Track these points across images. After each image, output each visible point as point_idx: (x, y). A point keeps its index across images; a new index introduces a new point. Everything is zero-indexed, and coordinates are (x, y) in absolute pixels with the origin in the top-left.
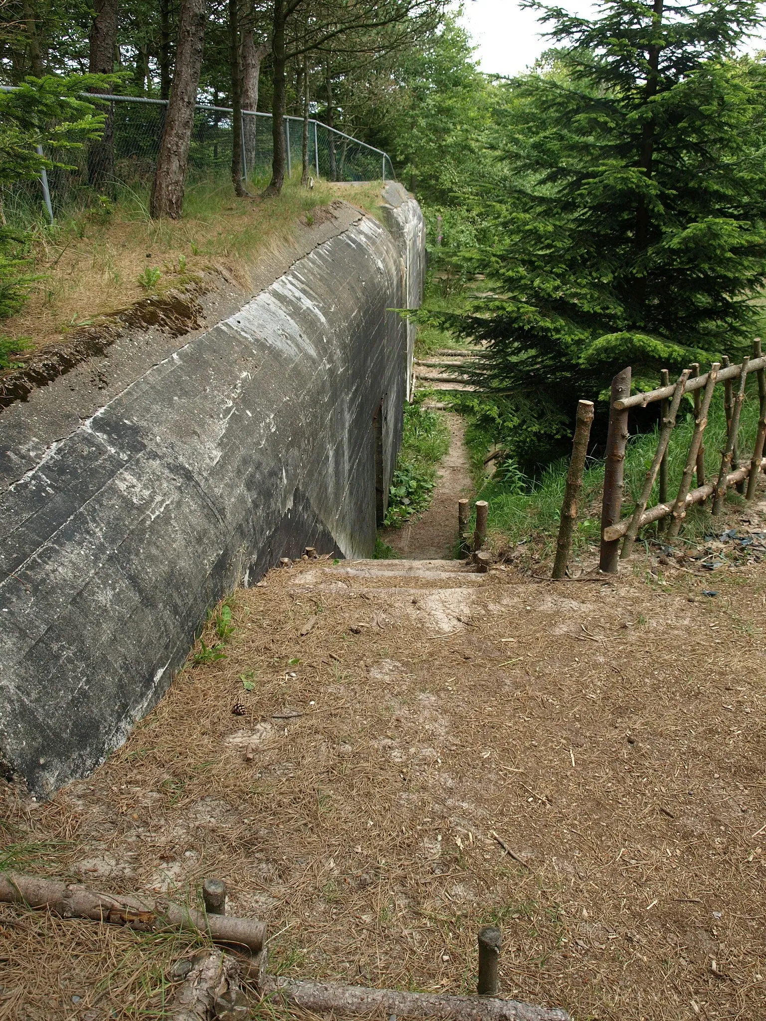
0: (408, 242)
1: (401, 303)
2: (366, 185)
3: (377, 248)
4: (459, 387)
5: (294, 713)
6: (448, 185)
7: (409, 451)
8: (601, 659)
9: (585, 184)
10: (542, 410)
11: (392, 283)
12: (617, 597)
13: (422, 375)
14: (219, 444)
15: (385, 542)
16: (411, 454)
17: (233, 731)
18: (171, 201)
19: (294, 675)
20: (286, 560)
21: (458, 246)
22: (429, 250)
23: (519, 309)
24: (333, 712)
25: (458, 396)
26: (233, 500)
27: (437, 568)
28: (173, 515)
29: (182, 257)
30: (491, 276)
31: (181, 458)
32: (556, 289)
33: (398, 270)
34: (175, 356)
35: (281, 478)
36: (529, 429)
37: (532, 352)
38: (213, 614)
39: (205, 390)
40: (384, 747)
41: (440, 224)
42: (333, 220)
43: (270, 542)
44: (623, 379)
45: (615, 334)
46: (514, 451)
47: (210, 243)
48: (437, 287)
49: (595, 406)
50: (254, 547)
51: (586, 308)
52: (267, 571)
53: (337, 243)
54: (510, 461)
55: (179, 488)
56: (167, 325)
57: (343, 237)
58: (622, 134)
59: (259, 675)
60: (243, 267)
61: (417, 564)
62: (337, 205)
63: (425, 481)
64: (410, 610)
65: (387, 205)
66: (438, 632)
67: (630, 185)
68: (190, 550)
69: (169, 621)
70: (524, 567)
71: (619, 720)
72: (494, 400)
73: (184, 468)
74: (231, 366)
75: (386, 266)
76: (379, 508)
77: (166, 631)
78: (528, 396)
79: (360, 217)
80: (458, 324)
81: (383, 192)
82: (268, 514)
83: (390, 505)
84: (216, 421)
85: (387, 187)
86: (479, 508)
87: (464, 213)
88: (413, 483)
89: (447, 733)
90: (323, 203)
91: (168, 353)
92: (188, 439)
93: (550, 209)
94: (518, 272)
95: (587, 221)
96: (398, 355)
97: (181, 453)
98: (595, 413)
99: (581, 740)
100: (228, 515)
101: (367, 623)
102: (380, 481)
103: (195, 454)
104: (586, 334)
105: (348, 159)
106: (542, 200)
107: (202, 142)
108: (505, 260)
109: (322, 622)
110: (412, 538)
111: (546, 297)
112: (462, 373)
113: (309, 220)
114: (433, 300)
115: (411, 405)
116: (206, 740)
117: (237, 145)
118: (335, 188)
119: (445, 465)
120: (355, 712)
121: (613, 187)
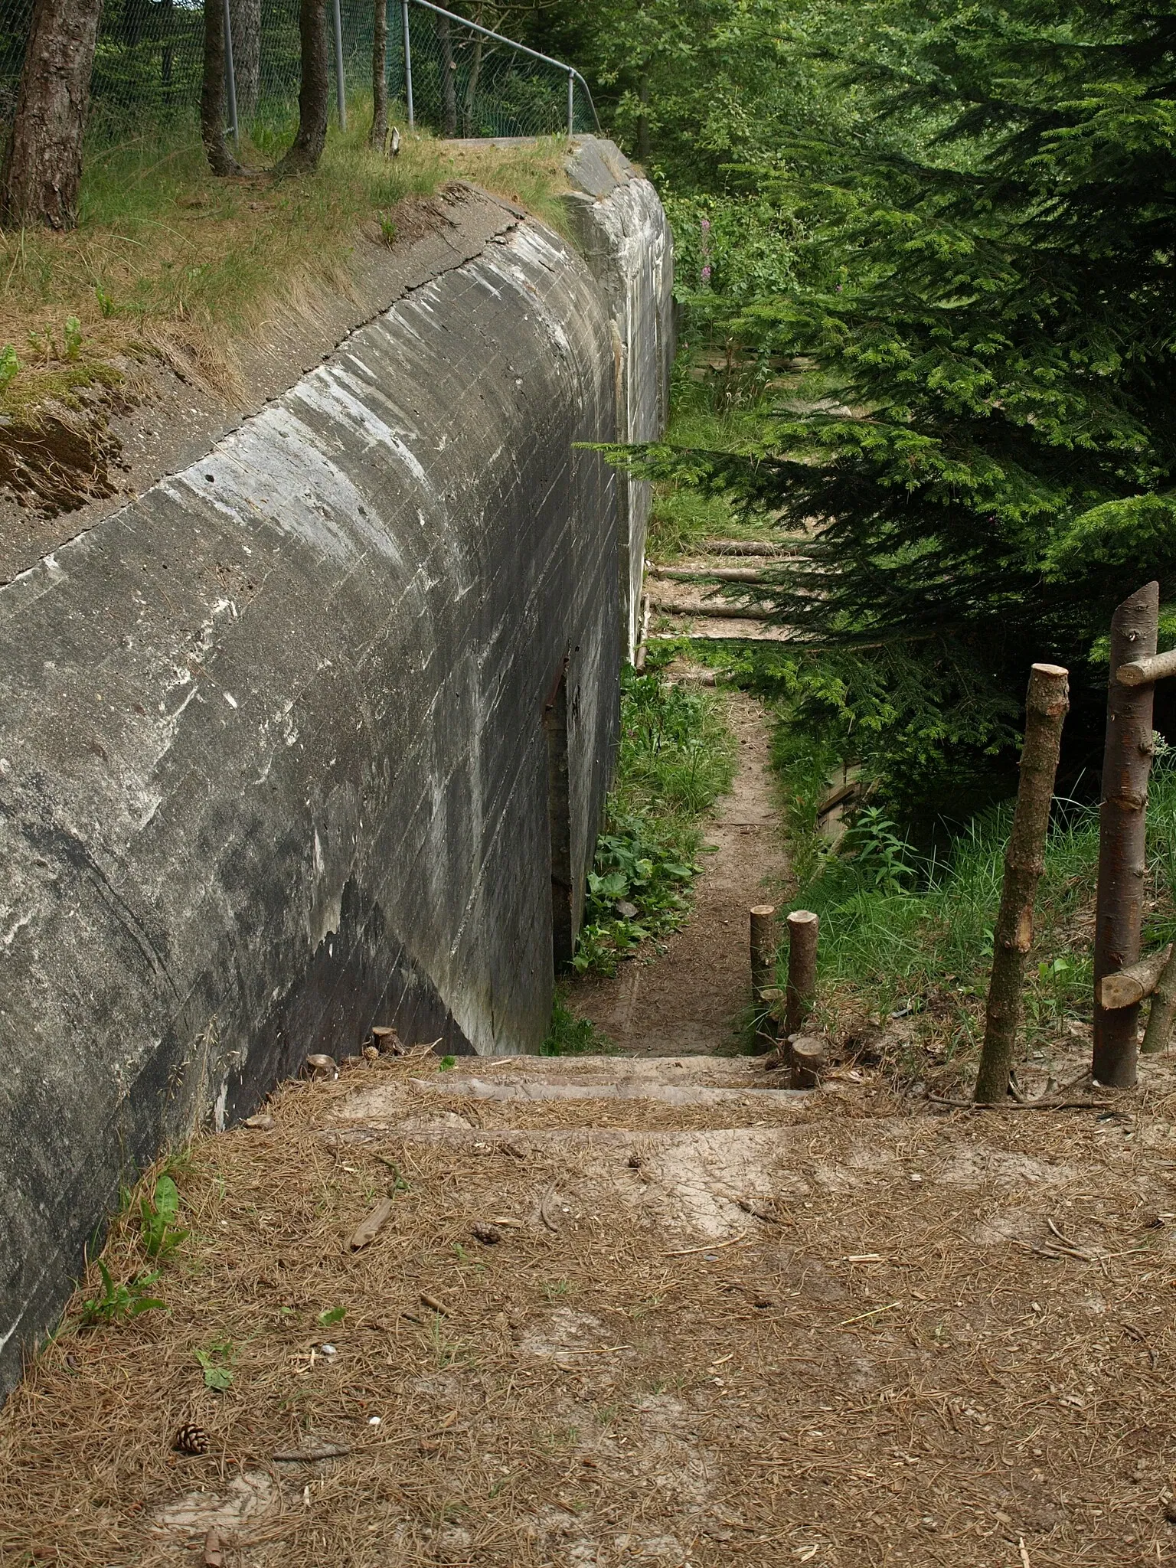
0: (628, 281)
1: (612, 429)
2: (528, 145)
3: (553, 298)
4: (753, 631)
5: (330, 1449)
6: (722, 141)
7: (636, 787)
8: (1098, 1307)
9: (1051, 140)
10: (954, 686)
11: (589, 382)
12: (1135, 1148)
13: (666, 601)
14: (155, 777)
15: (576, 1011)
16: (641, 794)
17: (174, 1495)
18: (49, 187)
19: (330, 1349)
20: (321, 1059)
21: (752, 289)
22: (681, 300)
23: (892, 441)
24: (426, 1445)
25: (748, 653)
26: (188, 913)
27: (693, 1078)
28: (36, 953)
29: (72, 322)
30: (825, 361)
31: (59, 812)
32: (984, 392)
33: (605, 347)
34: (50, 562)
35: (310, 859)
36: (922, 733)
37: (930, 544)
38: (135, 1197)
39: (123, 644)
40: (552, 1535)
41: (706, 236)
42: (445, 230)
43: (281, 1017)
44: (1139, 611)
45: (1127, 501)
46: (887, 785)
47: (143, 287)
48: (701, 391)
49: (1071, 679)
50: (241, 1028)
51: (1056, 438)
52: (273, 1088)
53: (455, 285)
54: (874, 812)
55: (54, 886)
56: (32, 486)
57: (470, 271)
58: (1138, 18)
59: (245, 1352)
60: (222, 344)
61: (645, 1066)
62: (456, 193)
63: (674, 860)
64: (625, 1184)
65: (578, 194)
66: (692, 1239)
67: (1157, 142)
68: (77, 1037)
69: (20, 1218)
70: (907, 1075)
71: (1143, 1463)
72: (835, 663)
73: (66, 837)
74: (187, 584)
75: (575, 340)
76: (561, 928)
77: (13, 1242)
78: (918, 652)
79: (512, 222)
80: (745, 479)
81: (568, 162)
82: (276, 947)
83: (588, 919)
84: (149, 719)
85: (578, 151)
86: (796, 929)
87: (766, 211)
88: (645, 866)
89: (711, 1496)
90: (421, 188)
91: (34, 555)
92: (79, 765)
93: (965, 200)
94: (888, 352)
95: (1058, 226)
96: (606, 556)
97: (60, 798)
98: (1071, 695)
99: (1047, 1513)
100: (176, 951)
101: (516, 1216)
102: (562, 860)
103: (95, 801)
104: (1058, 501)
105: (486, 83)
106: (946, 179)
107: (131, 43)
108: (857, 323)
109: (405, 1216)
110: (643, 999)
111: (958, 411)
112: (761, 596)
113: (388, 231)
114: (690, 422)
115: (640, 673)
116: (105, 1519)
117: (213, 52)
118: (453, 154)
119: (724, 820)
120: (480, 1443)
121: (1117, 146)
